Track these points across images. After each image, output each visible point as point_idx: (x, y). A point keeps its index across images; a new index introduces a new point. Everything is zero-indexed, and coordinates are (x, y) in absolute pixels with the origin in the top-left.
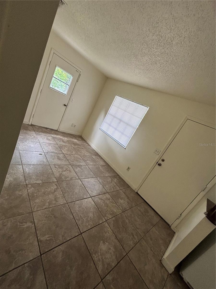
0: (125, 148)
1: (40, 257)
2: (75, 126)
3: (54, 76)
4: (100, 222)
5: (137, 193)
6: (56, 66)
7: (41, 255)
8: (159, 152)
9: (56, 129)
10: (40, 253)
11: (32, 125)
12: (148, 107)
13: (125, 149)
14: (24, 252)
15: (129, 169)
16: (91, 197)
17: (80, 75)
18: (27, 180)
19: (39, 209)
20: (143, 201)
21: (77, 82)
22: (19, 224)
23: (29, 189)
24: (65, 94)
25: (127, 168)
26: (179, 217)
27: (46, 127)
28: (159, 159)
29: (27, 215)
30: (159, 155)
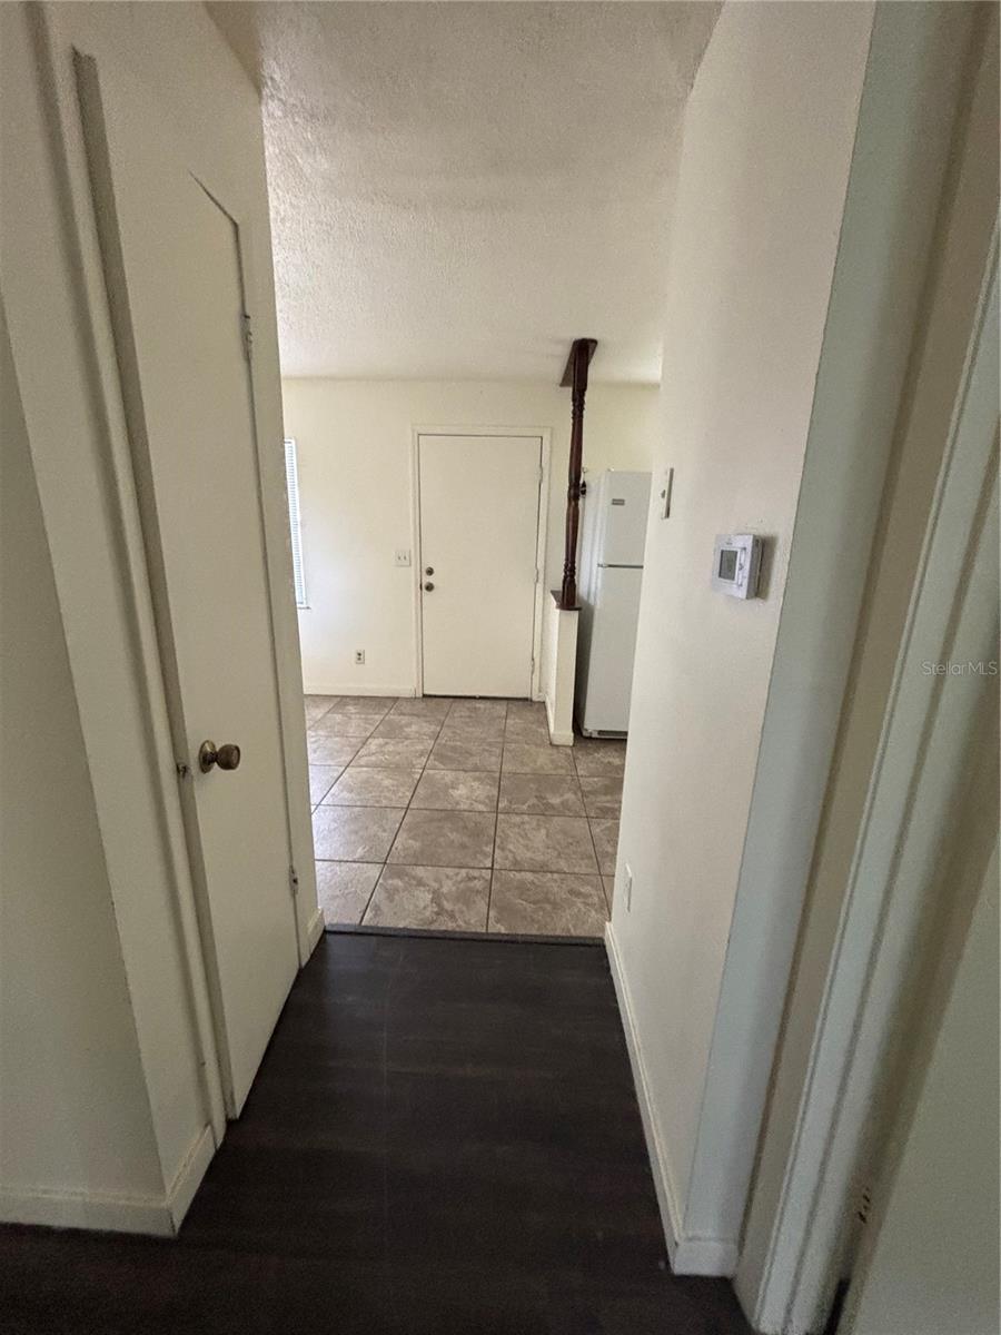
0: (305, 605)
5: (424, 696)
8: (408, 558)
13: (308, 608)
15: (360, 657)
20: (451, 700)
26: (533, 666)
28: (419, 573)
30: (413, 563)
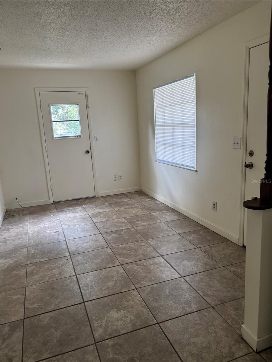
0: (195, 169)
1: (23, 320)
2: (120, 178)
3: (53, 119)
4: (122, 291)
5: (243, 246)
6: (49, 107)
7: (24, 319)
8: (239, 143)
9: (93, 195)
10: (24, 317)
11: (55, 203)
12: (193, 75)
13: (196, 171)
14: (7, 316)
15: (215, 206)
16: (121, 265)
17: (87, 96)
18: (29, 260)
19: (35, 284)
21: (88, 108)
22: (8, 296)
23: (29, 268)
24: (80, 136)
25: (212, 205)
27: (75, 198)
28: (245, 155)
29: (19, 289)
30: (242, 148)
